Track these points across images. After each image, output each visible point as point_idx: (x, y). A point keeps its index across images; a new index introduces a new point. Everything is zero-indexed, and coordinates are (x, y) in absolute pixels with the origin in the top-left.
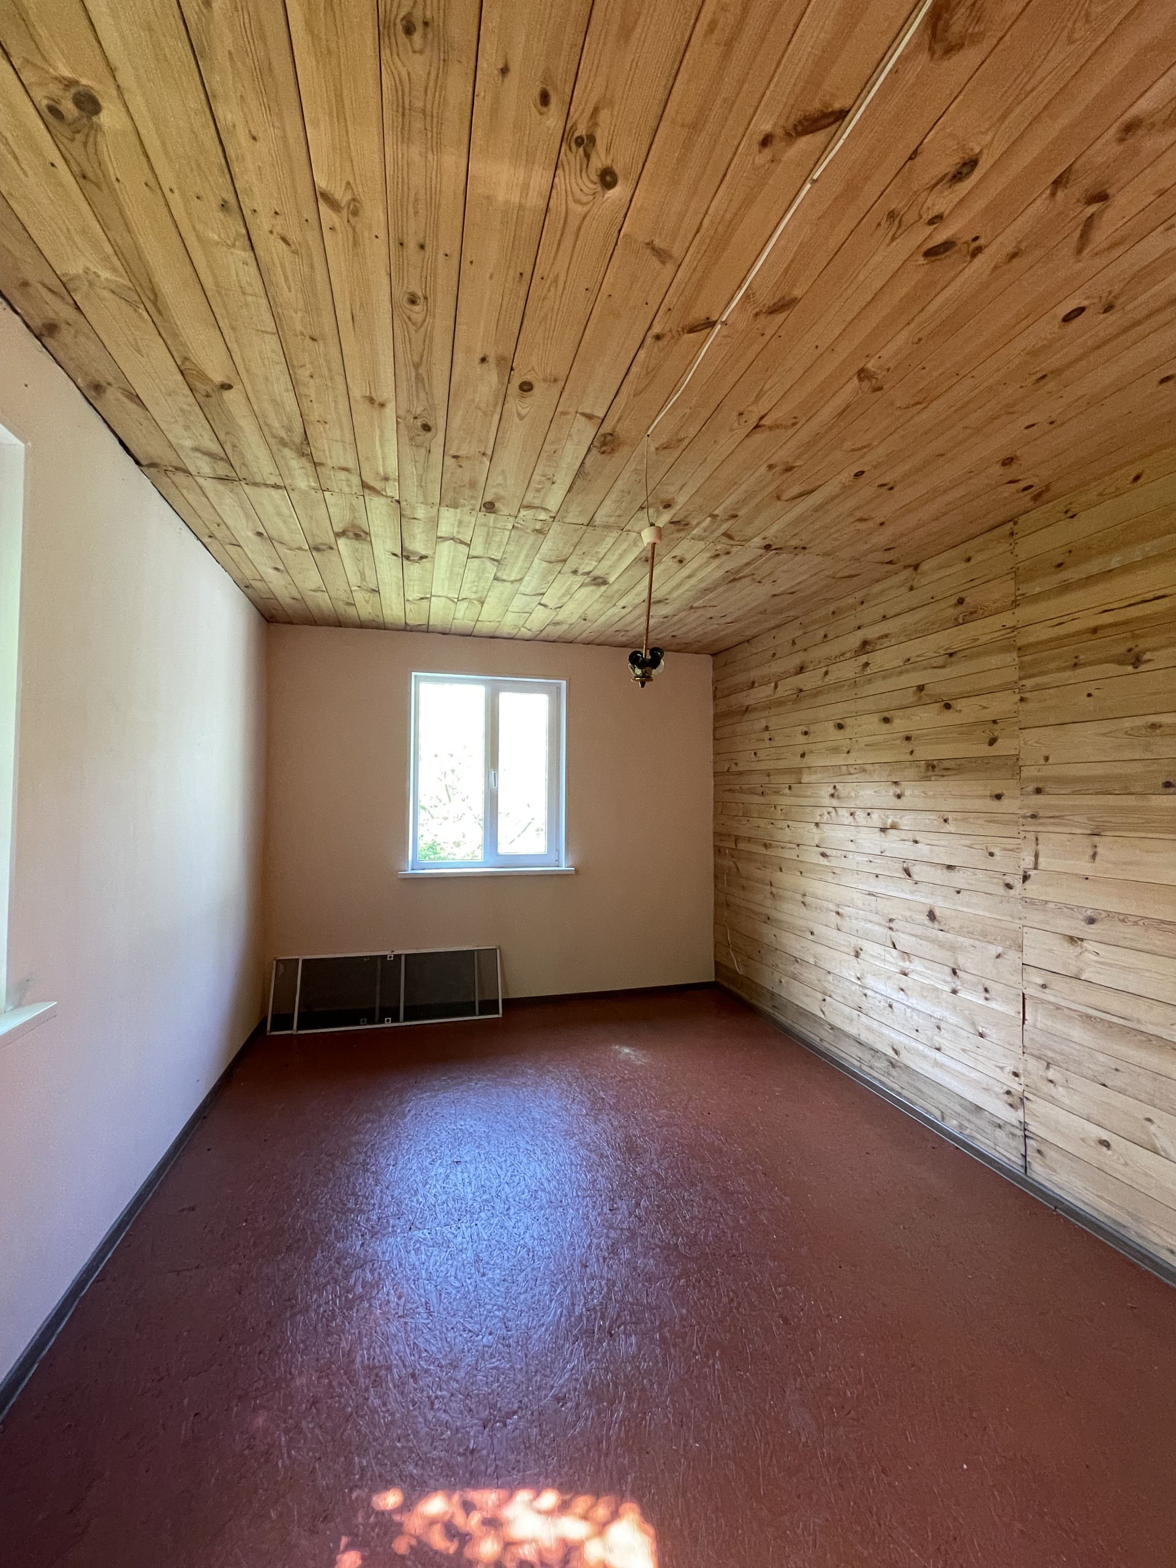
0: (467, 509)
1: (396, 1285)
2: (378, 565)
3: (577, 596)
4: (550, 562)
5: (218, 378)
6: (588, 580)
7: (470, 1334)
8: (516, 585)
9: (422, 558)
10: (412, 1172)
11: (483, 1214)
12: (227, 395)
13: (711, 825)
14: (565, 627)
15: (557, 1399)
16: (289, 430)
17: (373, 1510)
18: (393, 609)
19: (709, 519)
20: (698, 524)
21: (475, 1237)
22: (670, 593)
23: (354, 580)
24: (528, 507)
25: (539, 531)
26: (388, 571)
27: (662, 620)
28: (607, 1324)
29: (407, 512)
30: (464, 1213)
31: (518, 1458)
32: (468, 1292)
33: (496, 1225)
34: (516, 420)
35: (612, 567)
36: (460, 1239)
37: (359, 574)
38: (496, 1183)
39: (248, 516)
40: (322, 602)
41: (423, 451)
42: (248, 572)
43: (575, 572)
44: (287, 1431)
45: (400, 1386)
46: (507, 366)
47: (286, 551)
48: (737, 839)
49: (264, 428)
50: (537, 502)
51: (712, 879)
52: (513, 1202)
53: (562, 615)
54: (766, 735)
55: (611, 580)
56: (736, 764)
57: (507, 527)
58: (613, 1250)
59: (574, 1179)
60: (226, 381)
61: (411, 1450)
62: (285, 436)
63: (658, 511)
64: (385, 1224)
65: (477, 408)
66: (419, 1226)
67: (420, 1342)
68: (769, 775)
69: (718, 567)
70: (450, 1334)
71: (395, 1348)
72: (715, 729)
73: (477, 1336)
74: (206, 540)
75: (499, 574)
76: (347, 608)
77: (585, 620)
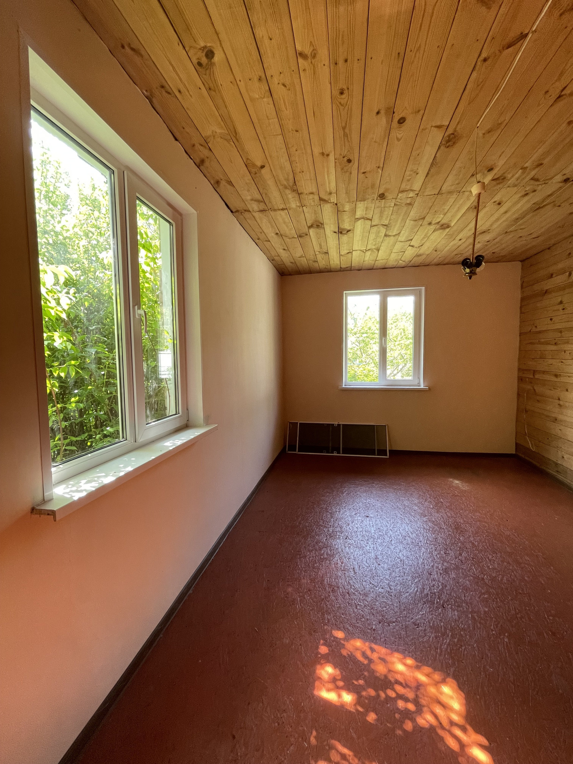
0: (370, 200)
1: (341, 559)
2: (327, 239)
3: (432, 237)
4: (416, 221)
5: (259, 164)
6: (438, 226)
7: (373, 586)
8: (397, 237)
9: (348, 231)
10: (346, 516)
11: (379, 540)
12: (263, 171)
13: (516, 364)
14: (424, 257)
15: (414, 624)
16: (287, 180)
17: (333, 636)
18: (335, 260)
19: (521, 171)
20: (513, 176)
21: (375, 548)
22: (491, 225)
23: (317, 248)
24: (403, 191)
25: (410, 204)
26: (332, 241)
27: (486, 243)
28: (442, 602)
29: (340, 209)
30: (370, 538)
31: (396, 640)
32: (372, 569)
33: (385, 546)
34: (396, 142)
35: (453, 216)
36: (368, 548)
37: (318, 245)
38: (385, 529)
39: (272, 227)
40: (303, 262)
41: (347, 174)
42: (273, 253)
43: (430, 224)
44: (300, 597)
45: (343, 595)
46: (391, 111)
47: (288, 240)
48: (534, 372)
49: (278, 182)
50: (408, 188)
51: (515, 396)
52: (393, 538)
53: (422, 250)
54: (561, 307)
55: (452, 224)
56: (536, 327)
57: (392, 206)
58: (446, 571)
59: (425, 535)
60: (263, 164)
61: (348, 620)
62: (286, 184)
63: (484, 174)
64: (336, 534)
65: (375, 142)
66: (350, 538)
67: (351, 582)
68: (561, 332)
69: (528, 201)
70: (364, 583)
71: (340, 581)
72: (521, 307)
73: (376, 587)
74: (257, 241)
75: (387, 233)
76: (314, 263)
77: (436, 251)
